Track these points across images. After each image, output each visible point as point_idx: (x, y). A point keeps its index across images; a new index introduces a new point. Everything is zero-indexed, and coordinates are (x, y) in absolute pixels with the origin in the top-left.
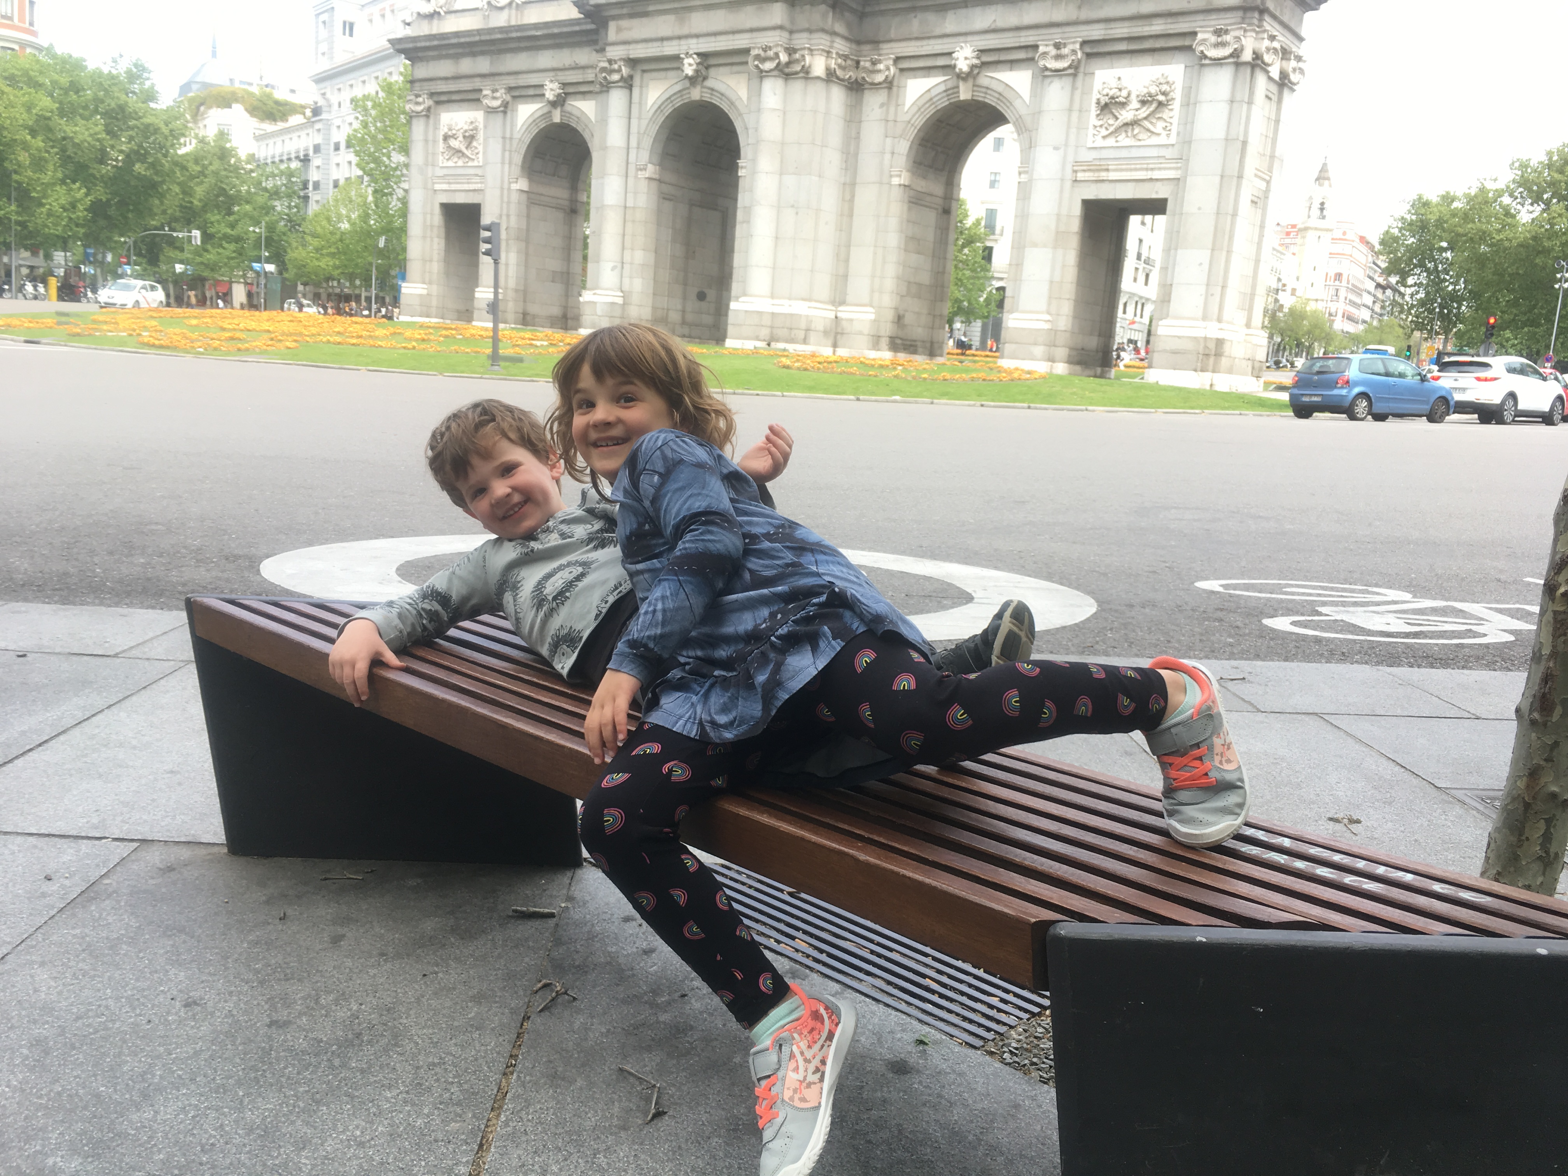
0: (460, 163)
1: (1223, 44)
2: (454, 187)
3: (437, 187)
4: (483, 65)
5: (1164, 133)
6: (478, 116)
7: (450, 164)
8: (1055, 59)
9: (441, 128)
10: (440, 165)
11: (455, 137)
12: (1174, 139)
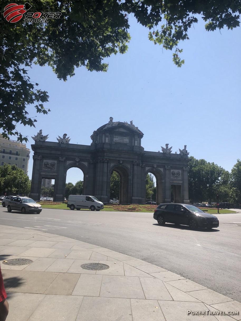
0: (49, 170)
1: (186, 169)
2: (46, 174)
3: (42, 174)
4: (59, 153)
6: (56, 162)
7: (46, 170)
8: (167, 168)
9: (44, 162)
10: (43, 169)
11: (48, 165)
12: (181, 179)
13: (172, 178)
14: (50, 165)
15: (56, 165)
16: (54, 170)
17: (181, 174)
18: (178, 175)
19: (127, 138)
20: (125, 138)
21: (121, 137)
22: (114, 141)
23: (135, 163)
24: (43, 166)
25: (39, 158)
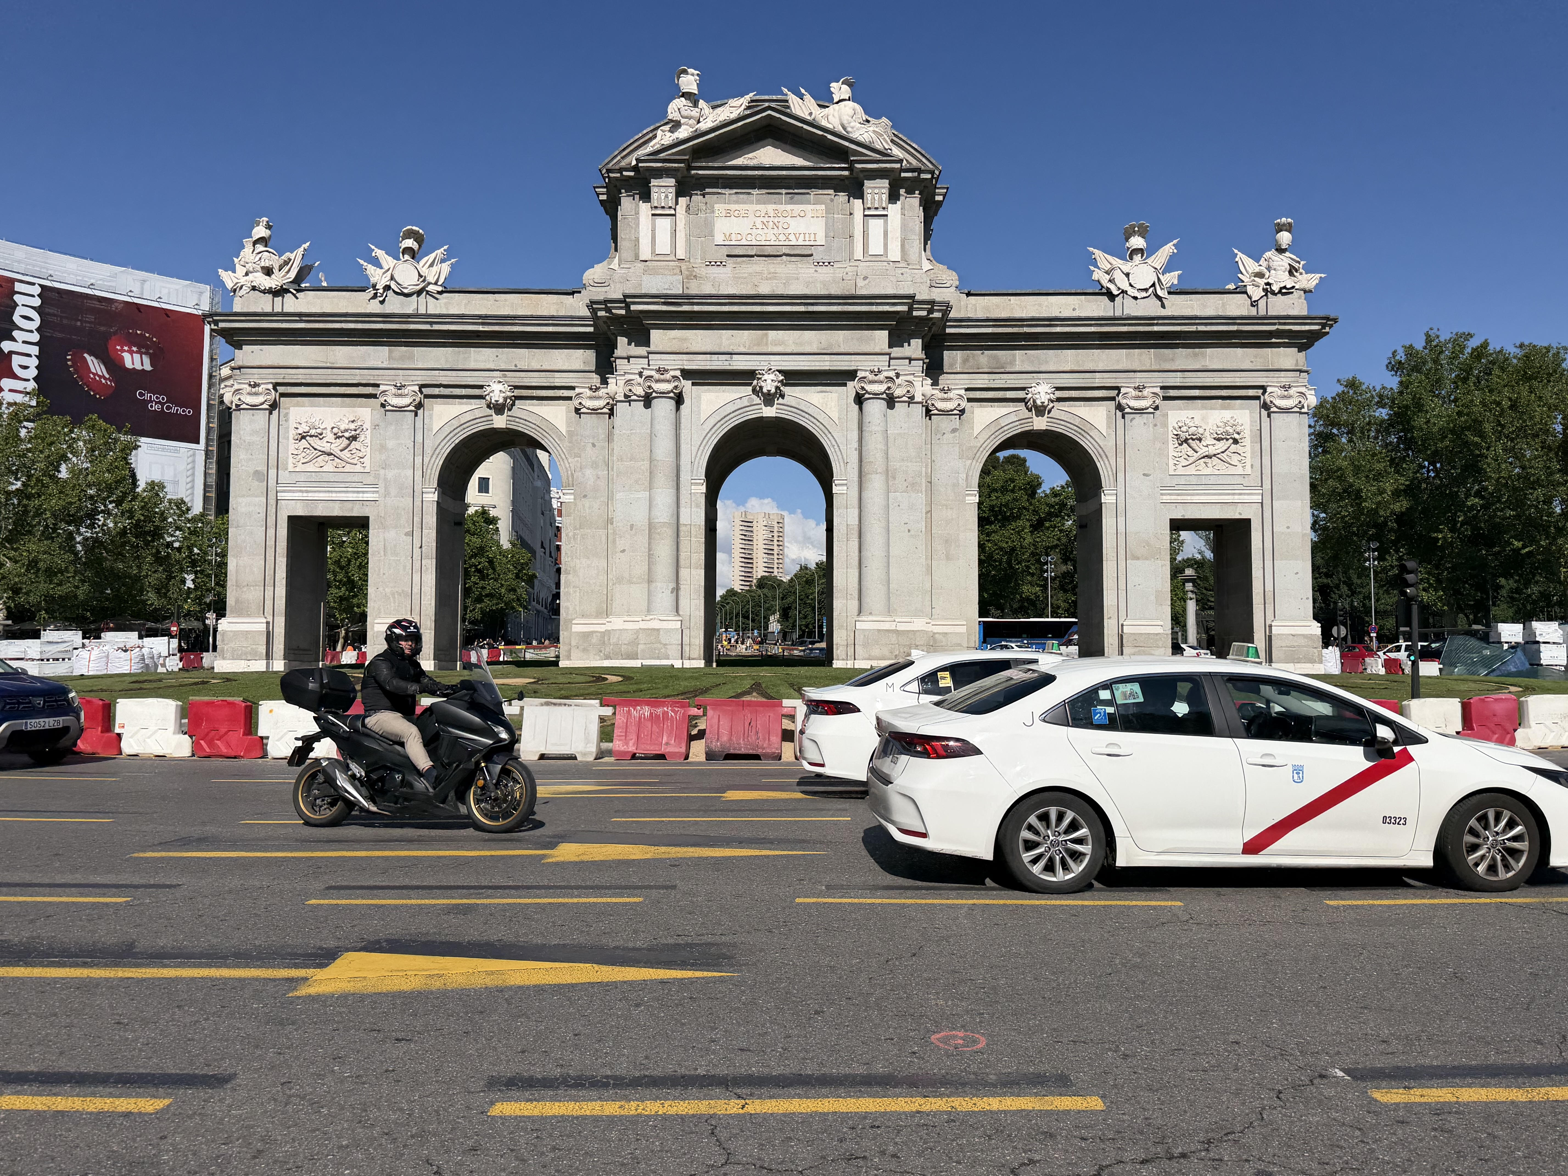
0: (329, 467)
1: (1289, 397)
2: (316, 496)
3: (286, 496)
5: (1240, 465)
6: (366, 414)
7: (310, 467)
8: (1137, 398)
9: (292, 424)
10: (291, 468)
11: (319, 436)
12: (1248, 470)
13: (1181, 471)
14: (330, 437)
15: (366, 437)
16: (358, 468)
17: (1247, 433)
18: (1221, 446)
19: (809, 207)
20: (797, 208)
21: (770, 208)
22: (719, 239)
23: (872, 382)
24: (292, 450)
25: (261, 399)
